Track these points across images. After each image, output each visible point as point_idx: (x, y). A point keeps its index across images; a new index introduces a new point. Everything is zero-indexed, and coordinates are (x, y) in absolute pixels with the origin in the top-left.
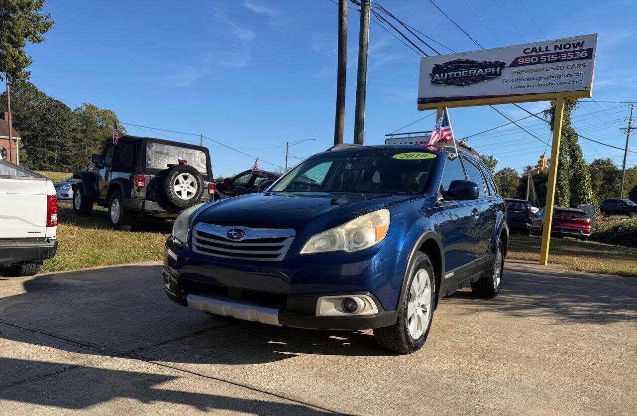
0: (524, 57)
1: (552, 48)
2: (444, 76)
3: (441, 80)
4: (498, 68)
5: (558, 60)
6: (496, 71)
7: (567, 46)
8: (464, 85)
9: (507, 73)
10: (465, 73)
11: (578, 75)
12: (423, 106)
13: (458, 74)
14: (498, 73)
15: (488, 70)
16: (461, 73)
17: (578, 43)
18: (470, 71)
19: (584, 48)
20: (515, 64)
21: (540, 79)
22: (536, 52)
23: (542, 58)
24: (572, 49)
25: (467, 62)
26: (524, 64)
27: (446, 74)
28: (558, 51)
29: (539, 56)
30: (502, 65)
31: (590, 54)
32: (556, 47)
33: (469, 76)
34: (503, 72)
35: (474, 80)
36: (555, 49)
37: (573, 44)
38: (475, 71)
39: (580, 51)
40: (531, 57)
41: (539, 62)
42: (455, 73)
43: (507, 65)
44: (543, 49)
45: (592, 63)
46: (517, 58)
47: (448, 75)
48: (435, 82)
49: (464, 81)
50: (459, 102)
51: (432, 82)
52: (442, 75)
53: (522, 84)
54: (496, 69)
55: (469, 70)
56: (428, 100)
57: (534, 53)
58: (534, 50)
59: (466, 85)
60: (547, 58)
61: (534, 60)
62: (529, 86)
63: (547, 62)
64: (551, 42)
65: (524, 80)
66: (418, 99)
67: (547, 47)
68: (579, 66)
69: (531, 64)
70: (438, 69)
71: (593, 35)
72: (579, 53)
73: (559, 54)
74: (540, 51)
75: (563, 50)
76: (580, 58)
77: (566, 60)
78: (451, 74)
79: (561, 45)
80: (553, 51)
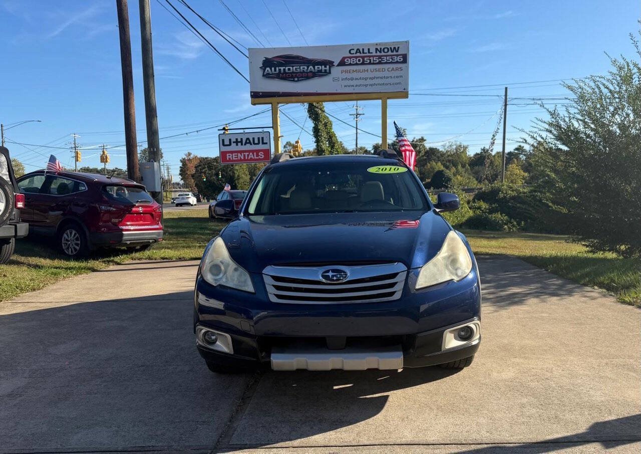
0: (350, 58)
1: (373, 50)
2: (275, 70)
3: (272, 74)
4: (328, 67)
5: (380, 63)
6: (326, 68)
7: (386, 50)
8: (296, 81)
9: (336, 71)
10: (296, 69)
11: (397, 77)
12: (257, 100)
13: (289, 69)
14: (328, 71)
15: (318, 68)
16: (293, 69)
17: (395, 48)
18: (301, 67)
19: (399, 53)
20: (342, 63)
21: (366, 79)
22: (360, 53)
23: (365, 59)
24: (390, 53)
25: (298, 57)
26: (350, 64)
27: (277, 69)
28: (378, 54)
29: (363, 58)
30: (331, 64)
31: (405, 59)
32: (377, 49)
33: (300, 72)
34: (334, 70)
35: (307, 76)
36: (376, 52)
37: (391, 48)
38: (306, 67)
39: (397, 56)
40: (356, 57)
41: (363, 64)
42: (287, 68)
43: (336, 64)
44: (366, 51)
45: (407, 68)
46: (344, 58)
47: (280, 70)
48: (267, 76)
49: (296, 76)
50: (294, 98)
51: (264, 75)
52: (273, 69)
53: (351, 83)
54: (326, 67)
55: (300, 66)
56: (261, 94)
57: (358, 54)
58: (358, 51)
59: (298, 81)
60: (370, 60)
61: (359, 60)
62: (356, 86)
63: (370, 63)
64: (372, 45)
65: (352, 79)
66: (251, 92)
67: (369, 49)
68: (397, 69)
69: (356, 64)
70: (267, 63)
71: (406, 42)
72: (396, 57)
73: (380, 57)
74: (363, 53)
75: (383, 54)
76: (397, 62)
77: (386, 63)
78: (282, 68)
79: (381, 49)
80: (374, 54)
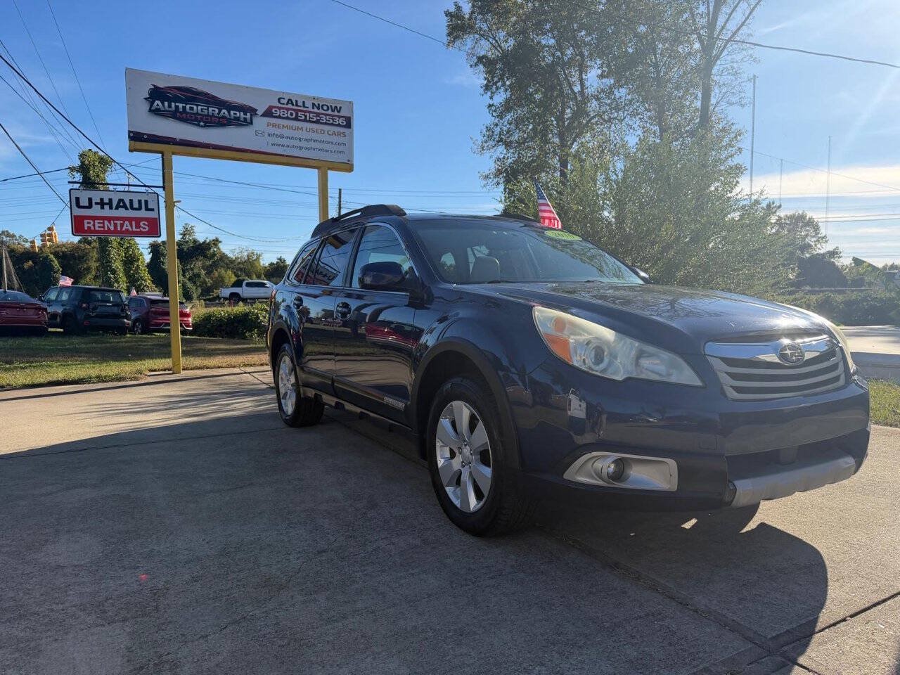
0: (280, 108)
1: (308, 104)
2: (170, 106)
3: (165, 111)
4: (248, 114)
5: (317, 122)
6: (245, 116)
7: (325, 108)
8: (202, 126)
9: (260, 123)
10: (202, 109)
11: (340, 144)
12: (139, 145)
13: (192, 109)
14: (249, 120)
15: (234, 114)
16: (198, 109)
17: (336, 107)
18: (210, 109)
19: (342, 114)
20: (268, 113)
21: (300, 140)
22: (293, 105)
23: (299, 113)
24: (330, 112)
26: (279, 117)
27: (173, 104)
28: (316, 110)
29: (297, 111)
30: (253, 111)
31: (348, 124)
32: (313, 104)
33: (208, 115)
34: (255, 120)
36: (313, 108)
37: (331, 106)
38: (217, 111)
39: (339, 117)
40: (288, 109)
41: (296, 119)
42: (188, 106)
43: (260, 112)
44: (300, 103)
45: (352, 134)
46: (271, 108)
47: (177, 107)
48: (156, 112)
49: (202, 120)
50: (198, 150)
51: (150, 110)
52: (166, 104)
53: (279, 141)
54: (245, 114)
55: (208, 107)
56: (145, 137)
57: (290, 106)
58: (290, 101)
59: (205, 126)
60: (306, 116)
61: (291, 114)
62: (288, 146)
63: (305, 120)
64: (308, 98)
65: (282, 137)
66: (130, 132)
67: (304, 102)
68: (339, 134)
69: (287, 118)
70: (156, 94)
71: (350, 102)
72: (337, 119)
73: (318, 115)
74: (297, 105)
75: (321, 111)
76: (339, 125)
77: (325, 124)
78: (181, 106)
79: (319, 104)
80: (311, 109)
